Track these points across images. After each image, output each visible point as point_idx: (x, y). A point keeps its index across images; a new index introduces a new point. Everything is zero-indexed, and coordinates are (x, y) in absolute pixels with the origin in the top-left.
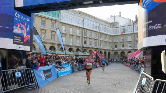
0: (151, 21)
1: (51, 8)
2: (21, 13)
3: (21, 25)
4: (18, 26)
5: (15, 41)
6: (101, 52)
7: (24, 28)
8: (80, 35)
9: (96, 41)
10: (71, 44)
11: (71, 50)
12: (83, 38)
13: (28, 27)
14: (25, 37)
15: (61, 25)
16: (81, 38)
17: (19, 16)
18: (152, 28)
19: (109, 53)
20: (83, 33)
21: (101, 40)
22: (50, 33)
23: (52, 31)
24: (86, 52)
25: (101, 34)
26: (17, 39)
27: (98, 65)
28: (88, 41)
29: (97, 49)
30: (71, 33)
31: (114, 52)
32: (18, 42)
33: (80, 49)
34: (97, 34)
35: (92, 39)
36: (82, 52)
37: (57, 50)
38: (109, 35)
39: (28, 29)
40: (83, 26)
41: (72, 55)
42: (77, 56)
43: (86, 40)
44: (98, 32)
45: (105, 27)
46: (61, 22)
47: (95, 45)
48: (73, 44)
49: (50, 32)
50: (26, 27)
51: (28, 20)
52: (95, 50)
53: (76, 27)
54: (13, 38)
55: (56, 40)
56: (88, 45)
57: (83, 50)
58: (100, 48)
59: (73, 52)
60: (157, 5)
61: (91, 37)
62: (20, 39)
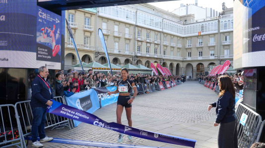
0: (258, 28)
1: (95, 3)
3: (47, 30)
4: (43, 32)
5: (39, 56)
6: (164, 64)
7: (52, 34)
8: (131, 37)
9: (156, 46)
10: (116, 52)
11: (116, 61)
12: (136, 42)
14: (53, 49)
15: (99, 20)
16: (132, 41)
17: (44, 16)
18: (259, 38)
19: (178, 65)
20: (135, 33)
21: (165, 44)
22: (83, 35)
23: (85, 31)
24: (141, 65)
25: (166, 35)
26: (42, 53)
27: (161, 87)
28: (144, 46)
29: (159, 58)
30: (116, 34)
31: (185, 64)
32: (44, 56)
33: (131, 59)
34: (159, 34)
35: (150, 43)
36: (135, 65)
37: (95, 62)
38: (178, 37)
39: (57, 35)
40: (136, 22)
43: (141, 46)
44: (160, 32)
45: (172, 23)
46: (99, 17)
47: (156, 52)
48: (119, 51)
49: (83, 32)
50: (55, 33)
51: (58, 21)
52: (154, 61)
53: (124, 24)
55: (93, 44)
56: (143, 53)
57: (136, 61)
58: (164, 58)
59: (120, 64)
61: (148, 41)
62: (46, 52)
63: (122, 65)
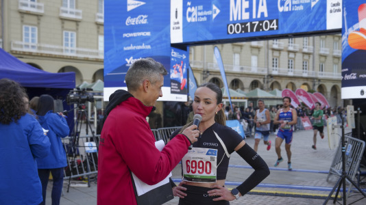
0: (347, 70)
2: (178, 50)
3: (177, 67)
4: (175, 68)
5: (172, 90)
6: (321, 88)
7: (180, 70)
8: (261, 45)
9: (306, 57)
10: (236, 69)
11: (236, 84)
12: (270, 51)
13: (185, 67)
14: (181, 82)
16: (263, 52)
17: (175, 54)
18: (347, 77)
21: (321, 52)
24: (277, 90)
26: (174, 87)
28: (284, 58)
29: (311, 78)
32: (175, 90)
33: (261, 81)
35: (294, 52)
36: (268, 90)
39: (184, 70)
41: (241, 98)
42: (253, 100)
43: (279, 57)
47: (305, 67)
48: (242, 68)
50: (183, 68)
51: (184, 57)
52: (303, 82)
54: (170, 86)
55: (198, 59)
56: (282, 69)
57: (270, 84)
58: (320, 77)
59: (243, 89)
60: (354, 51)
61: (291, 48)
62: (177, 86)
63: (246, 91)
